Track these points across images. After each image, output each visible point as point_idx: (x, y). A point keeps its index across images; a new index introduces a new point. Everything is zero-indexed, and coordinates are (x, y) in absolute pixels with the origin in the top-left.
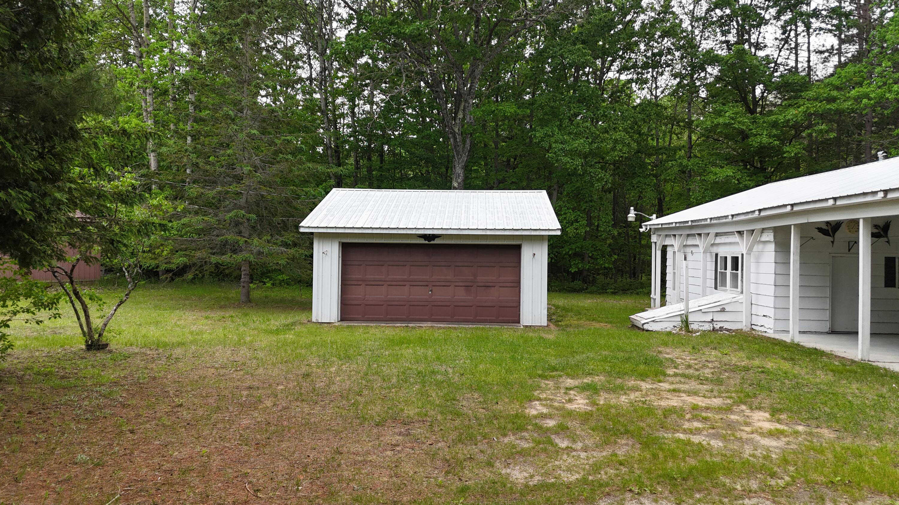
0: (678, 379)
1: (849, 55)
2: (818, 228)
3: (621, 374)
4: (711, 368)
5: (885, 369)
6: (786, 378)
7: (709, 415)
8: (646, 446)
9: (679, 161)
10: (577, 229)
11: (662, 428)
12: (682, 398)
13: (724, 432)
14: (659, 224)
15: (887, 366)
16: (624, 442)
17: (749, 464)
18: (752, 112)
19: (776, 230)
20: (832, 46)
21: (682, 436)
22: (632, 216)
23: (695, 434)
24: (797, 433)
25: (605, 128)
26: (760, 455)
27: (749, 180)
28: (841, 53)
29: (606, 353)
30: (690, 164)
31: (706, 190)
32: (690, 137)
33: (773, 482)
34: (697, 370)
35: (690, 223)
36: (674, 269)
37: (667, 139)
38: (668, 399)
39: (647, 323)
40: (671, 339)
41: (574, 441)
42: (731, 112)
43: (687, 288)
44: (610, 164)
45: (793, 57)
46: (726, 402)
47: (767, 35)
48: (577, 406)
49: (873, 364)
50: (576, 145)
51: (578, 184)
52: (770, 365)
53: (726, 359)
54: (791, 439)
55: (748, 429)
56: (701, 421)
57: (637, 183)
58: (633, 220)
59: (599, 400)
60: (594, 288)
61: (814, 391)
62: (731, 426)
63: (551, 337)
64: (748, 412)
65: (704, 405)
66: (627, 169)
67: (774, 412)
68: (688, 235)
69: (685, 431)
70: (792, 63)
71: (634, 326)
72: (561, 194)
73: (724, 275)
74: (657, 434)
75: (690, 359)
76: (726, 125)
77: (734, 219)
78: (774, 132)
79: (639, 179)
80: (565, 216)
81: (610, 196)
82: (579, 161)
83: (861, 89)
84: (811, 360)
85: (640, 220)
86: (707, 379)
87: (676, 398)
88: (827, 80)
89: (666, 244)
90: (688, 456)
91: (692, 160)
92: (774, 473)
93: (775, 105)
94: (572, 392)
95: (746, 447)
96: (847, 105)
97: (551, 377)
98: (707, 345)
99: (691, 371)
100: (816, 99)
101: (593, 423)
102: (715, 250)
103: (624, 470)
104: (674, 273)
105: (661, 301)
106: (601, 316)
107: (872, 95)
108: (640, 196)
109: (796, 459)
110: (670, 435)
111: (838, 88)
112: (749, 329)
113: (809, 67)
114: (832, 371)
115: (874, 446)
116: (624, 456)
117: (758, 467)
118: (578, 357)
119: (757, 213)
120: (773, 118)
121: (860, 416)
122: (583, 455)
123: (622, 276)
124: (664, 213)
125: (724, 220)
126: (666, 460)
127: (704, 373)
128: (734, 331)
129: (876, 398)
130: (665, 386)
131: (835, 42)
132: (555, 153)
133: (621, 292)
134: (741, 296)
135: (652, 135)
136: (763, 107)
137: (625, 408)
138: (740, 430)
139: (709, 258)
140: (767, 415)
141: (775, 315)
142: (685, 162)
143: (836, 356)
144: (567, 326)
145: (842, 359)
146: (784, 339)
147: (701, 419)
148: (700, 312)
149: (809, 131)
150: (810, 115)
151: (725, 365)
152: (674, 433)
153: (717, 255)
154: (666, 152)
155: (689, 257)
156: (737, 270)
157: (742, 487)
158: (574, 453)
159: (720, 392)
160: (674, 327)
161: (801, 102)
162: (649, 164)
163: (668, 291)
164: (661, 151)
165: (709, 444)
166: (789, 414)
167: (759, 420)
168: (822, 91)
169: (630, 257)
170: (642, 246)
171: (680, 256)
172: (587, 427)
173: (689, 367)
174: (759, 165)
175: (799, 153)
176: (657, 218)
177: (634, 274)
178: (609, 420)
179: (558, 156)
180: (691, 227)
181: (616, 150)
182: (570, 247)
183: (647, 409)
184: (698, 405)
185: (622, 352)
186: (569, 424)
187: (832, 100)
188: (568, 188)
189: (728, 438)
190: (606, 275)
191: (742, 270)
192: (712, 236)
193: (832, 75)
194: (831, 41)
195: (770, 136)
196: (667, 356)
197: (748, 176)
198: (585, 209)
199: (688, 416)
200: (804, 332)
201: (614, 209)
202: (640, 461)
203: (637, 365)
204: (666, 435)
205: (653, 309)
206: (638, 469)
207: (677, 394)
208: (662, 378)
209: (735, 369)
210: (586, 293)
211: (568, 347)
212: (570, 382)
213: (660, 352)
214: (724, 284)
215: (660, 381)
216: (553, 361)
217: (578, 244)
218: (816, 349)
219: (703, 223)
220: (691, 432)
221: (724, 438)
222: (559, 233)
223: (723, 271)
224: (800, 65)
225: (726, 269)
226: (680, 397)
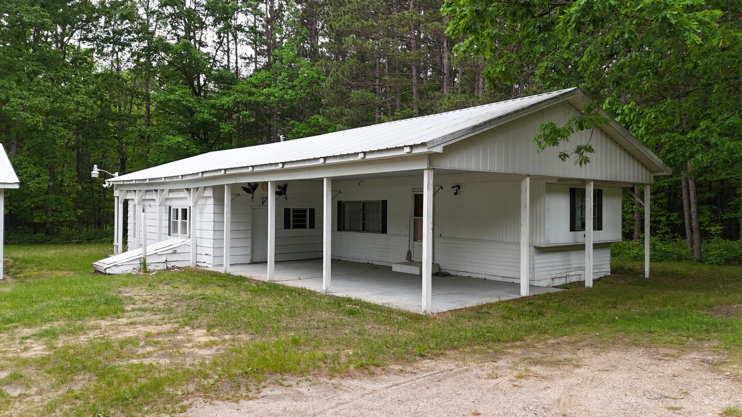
0: (135, 313)
1: (262, 64)
2: (243, 188)
3: (80, 317)
4: (164, 300)
5: (283, 286)
6: (220, 300)
7: (160, 339)
8: (102, 376)
9: (138, 127)
10: (39, 183)
11: (118, 357)
12: (138, 329)
13: (171, 351)
14: (121, 181)
15: (285, 283)
16: (80, 377)
17: (189, 372)
18: (198, 94)
19: (215, 188)
20: (251, 55)
21: (135, 361)
22: (95, 173)
23: (147, 357)
24: (225, 341)
25: (67, 90)
26: (197, 363)
27: (195, 148)
28: (257, 61)
29: (68, 299)
30: (148, 130)
31: (161, 153)
32: (148, 109)
33: (205, 383)
34: (152, 303)
35: (148, 181)
36: (134, 220)
37: (128, 107)
38: (125, 331)
39: (109, 268)
40: (131, 280)
41: (28, 387)
42: (180, 92)
43: (145, 235)
44: (73, 124)
45: (226, 57)
46: (174, 326)
47: (207, 36)
48: (33, 353)
49: (276, 283)
50: (37, 102)
51: (40, 140)
52: (209, 292)
53: (175, 292)
54: (220, 346)
55: (190, 345)
56: (153, 346)
57: (101, 144)
58: (97, 176)
59: (58, 344)
60: (58, 239)
61: (238, 307)
62: (177, 345)
63: (8, 290)
64: (191, 332)
65: (156, 332)
66: (90, 130)
67: (210, 327)
68: (147, 191)
69: (138, 357)
70: (225, 62)
71: (97, 272)
72: (21, 148)
73: (176, 224)
74: (113, 364)
75: (147, 295)
76: (177, 101)
77: (183, 179)
78: (213, 111)
79: (102, 140)
80: (25, 170)
81: (74, 153)
82: (40, 118)
83: (269, 89)
84: (238, 285)
85: (104, 176)
86: (160, 310)
87: (132, 330)
88: (249, 80)
89: (127, 198)
90: (140, 377)
91: (150, 128)
92: (207, 374)
93: (214, 92)
94: (28, 341)
95: (188, 359)
96: (261, 99)
97: (5, 329)
98: (161, 282)
99: (147, 305)
100: (241, 92)
101: (49, 367)
102: (169, 203)
103: (79, 402)
104: (135, 223)
105: (123, 248)
106: (64, 265)
107: (276, 95)
108: (103, 156)
109: (223, 361)
110: (125, 363)
111: (256, 86)
112: (195, 266)
113: (237, 67)
114: (251, 291)
115: (273, 340)
116: (80, 390)
117: (195, 373)
118: (37, 306)
119: (200, 174)
120: (212, 101)
121: (266, 320)
122: (37, 398)
123: (87, 226)
124: (127, 171)
125: (176, 180)
126: (120, 385)
127: (157, 306)
128: (183, 268)
129: (276, 306)
130: (124, 321)
131: (253, 52)
132: (13, 107)
133: (85, 241)
134: (189, 240)
135: (114, 102)
136: (206, 92)
137: (83, 346)
138: (184, 347)
139: (163, 211)
140: (205, 331)
141: (213, 253)
142: (144, 128)
143: (254, 280)
144: (26, 277)
145: (257, 282)
146: (220, 271)
147: (153, 344)
148: (156, 255)
149: (237, 115)
150: (238, 103)
151: (175, 296)
152: (128, 360)
153: (170, 207)
154: (127, 119)
155: (147, 209)
156: (186, 219)
157: (182, 392)
158: (28, 399)
159: (170, 319)
160: (134, 269)
161: (231, 92)
162: (112, 128)
163: (130, 239)
164: (124, 118)
165: (158, 363)
166: (220, 328)
167: (198, 336)
168: (245, 87)
169: (94, 209)
170: (106, 199)
171: (139, 209)
172: (43, 371)
173: (146, 301)
174: (203, 137)
175: (230, 130)
176: (119, 175)
177: (99, 224)
178: (67, 361)
179: (16, 110)
180: (149, 184)
181: (79, 111)
182: (31, 200)
183: (105, 343)
184: (151, 333)
185: (84, 296)
186: (24, 372)
187: (251, 94)
188: (28, 144)
189: (174, 355)
190: (70, 227)
191: (190, 219)
192: (166, 192)
193: (251, 76)
194: (250, 51)
195: (210, 114)
196: (126, 295)
197: (195, 145)
198: (47, 165)
199: (142, 344)
200: (234, 265)
201: (78, 166)
202: (96, 391)
203: (97, 306)
204: (121, 363)
205: (115, 255)
206: (93, 399)
207: (134, 326)
208: (120, 314)
209: (183, 298)
210: (49, 244)
211: (26, 298)
212: (26, 331)
213: (120, 292)
214: (176, 231)
215: (119, 318)
216: (9, 314)
217: (41, 198)
218: (241, 276)
219: (158, 181)
220: (144, 356)
221: (171, 356)
222: (17, 187)
223: (175, 220)
224: (231, 65)
225: (177, 219)
226: (136, 328)
